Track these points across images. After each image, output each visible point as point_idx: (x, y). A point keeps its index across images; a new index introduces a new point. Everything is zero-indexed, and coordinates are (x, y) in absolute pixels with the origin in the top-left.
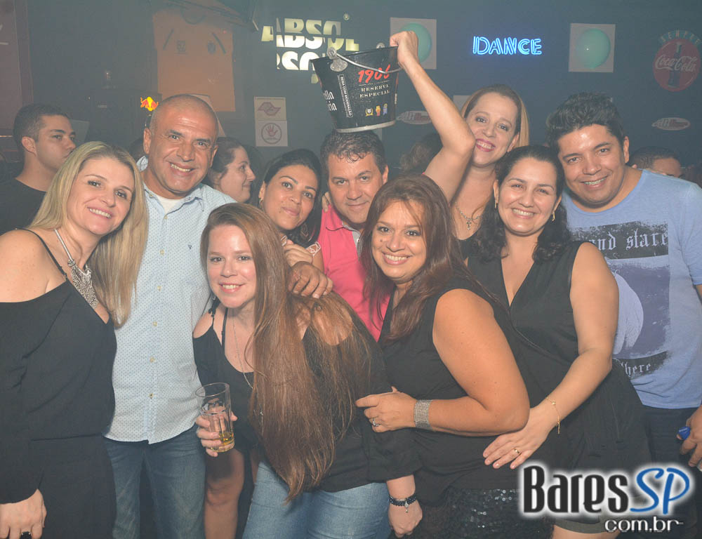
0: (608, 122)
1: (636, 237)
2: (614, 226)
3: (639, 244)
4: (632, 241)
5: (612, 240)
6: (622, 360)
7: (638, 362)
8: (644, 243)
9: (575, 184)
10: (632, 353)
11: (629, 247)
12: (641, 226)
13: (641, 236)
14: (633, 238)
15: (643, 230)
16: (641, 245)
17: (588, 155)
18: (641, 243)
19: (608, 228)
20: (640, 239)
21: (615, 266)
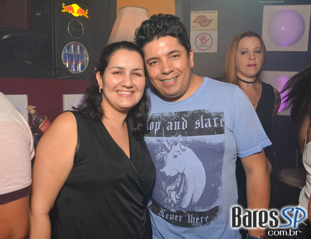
0: (177, 35)
1: (202, 120)
2: (186, 113)
3: (204, 125)
4: (199, 123)
5: (185, 122)
6: (189, 212)
7: (201, 214)
8: (208, 125)
9: (156, 81)
10: (196, 208)
11: (197, 128)
12: (205, 113)
13: (206, 120)
14: (200, 121)
15: (207, 116)
16: (206, 126)
18: (206, 124)
19: (181, 114)
20: (205, 122)
21: (186, 141)
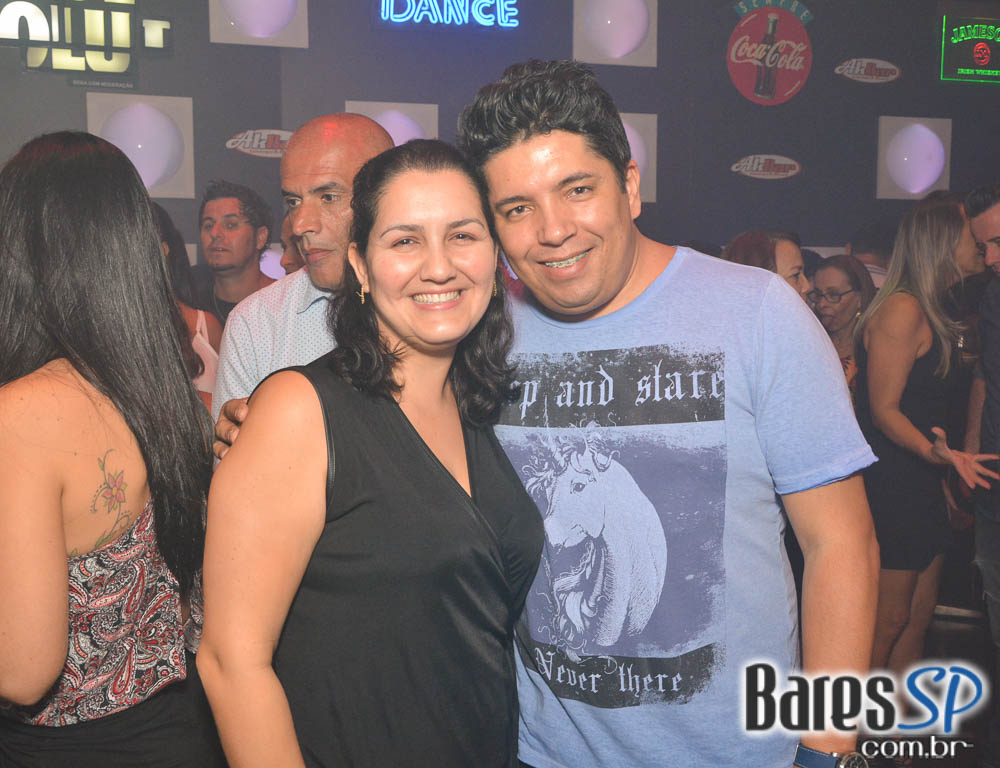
1: (657, 377)
2: (612, 354)
3: (662, 393)
4: (648, 387)
5: (607, 383)
6: (621, 660)
7: (656, 666)
8: (673, 392)
10: (641, 645)
11: (642, 400)
12: (668, 356)
13: (668, 376)
14: (652, 381)
15: (673, 364)
16: (668, 396)
17: (547, 201)
18: (668, 390)
19: (598, 357)
20: (664, 383)
21: (610, 443)
